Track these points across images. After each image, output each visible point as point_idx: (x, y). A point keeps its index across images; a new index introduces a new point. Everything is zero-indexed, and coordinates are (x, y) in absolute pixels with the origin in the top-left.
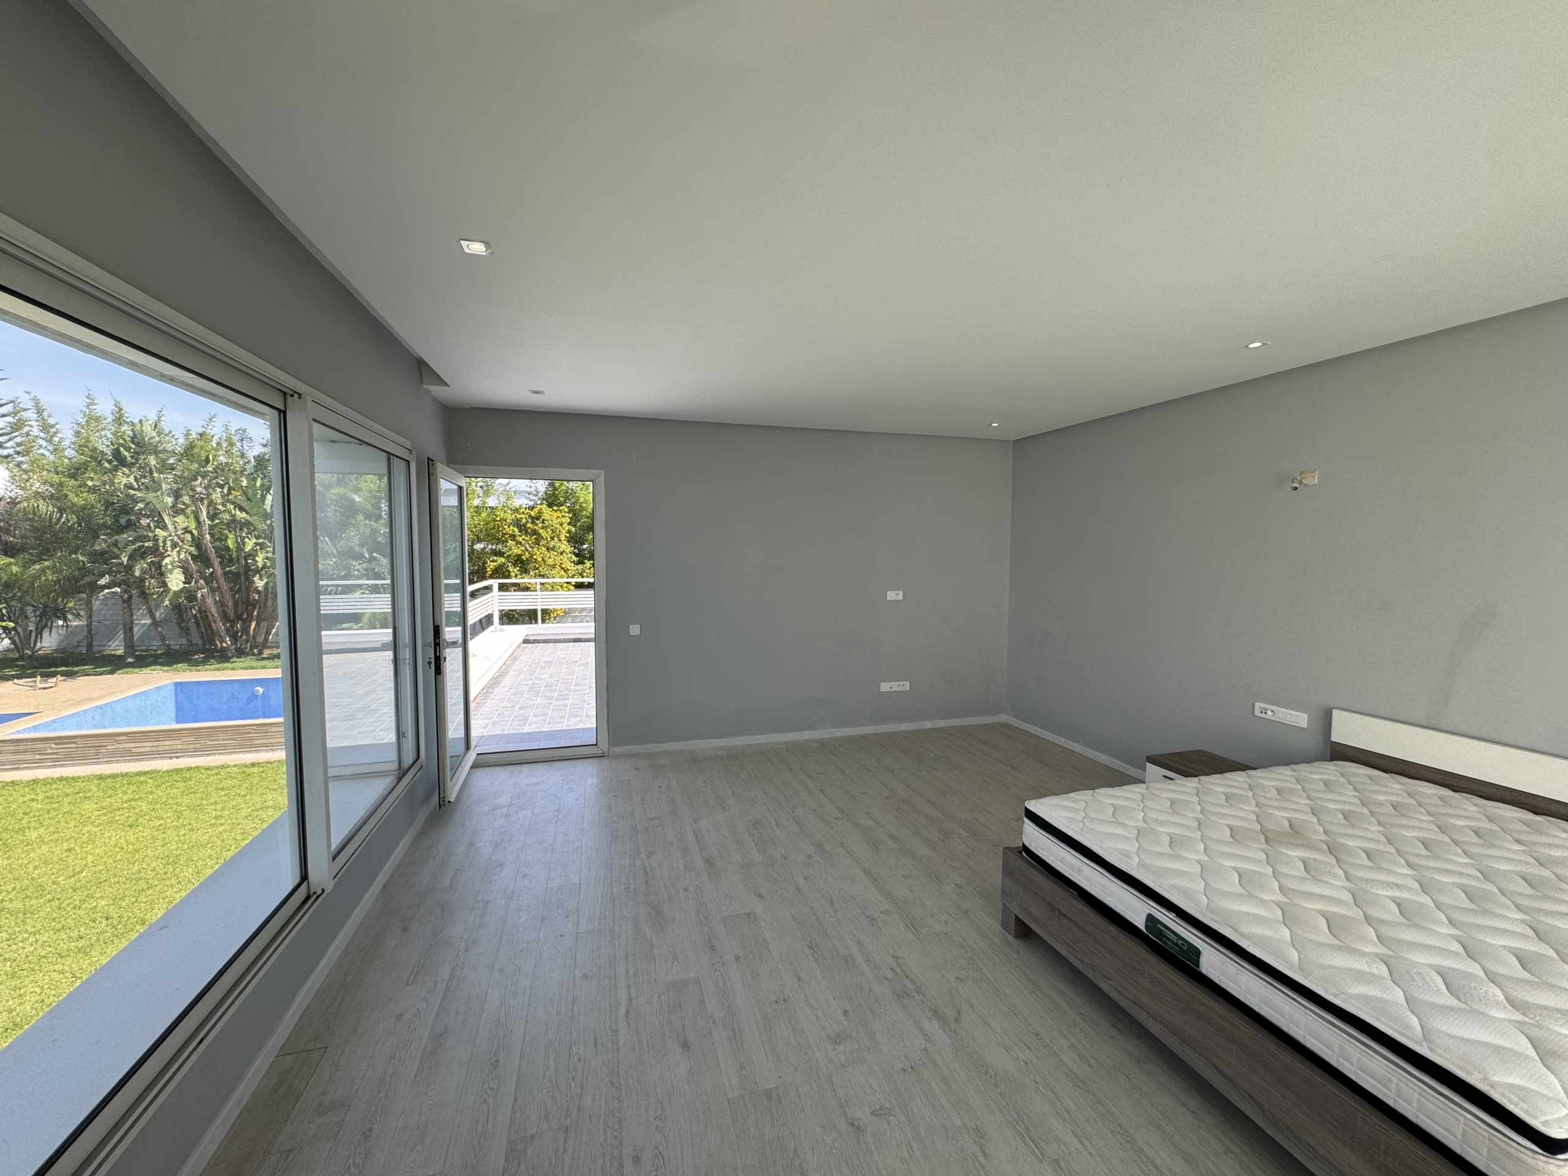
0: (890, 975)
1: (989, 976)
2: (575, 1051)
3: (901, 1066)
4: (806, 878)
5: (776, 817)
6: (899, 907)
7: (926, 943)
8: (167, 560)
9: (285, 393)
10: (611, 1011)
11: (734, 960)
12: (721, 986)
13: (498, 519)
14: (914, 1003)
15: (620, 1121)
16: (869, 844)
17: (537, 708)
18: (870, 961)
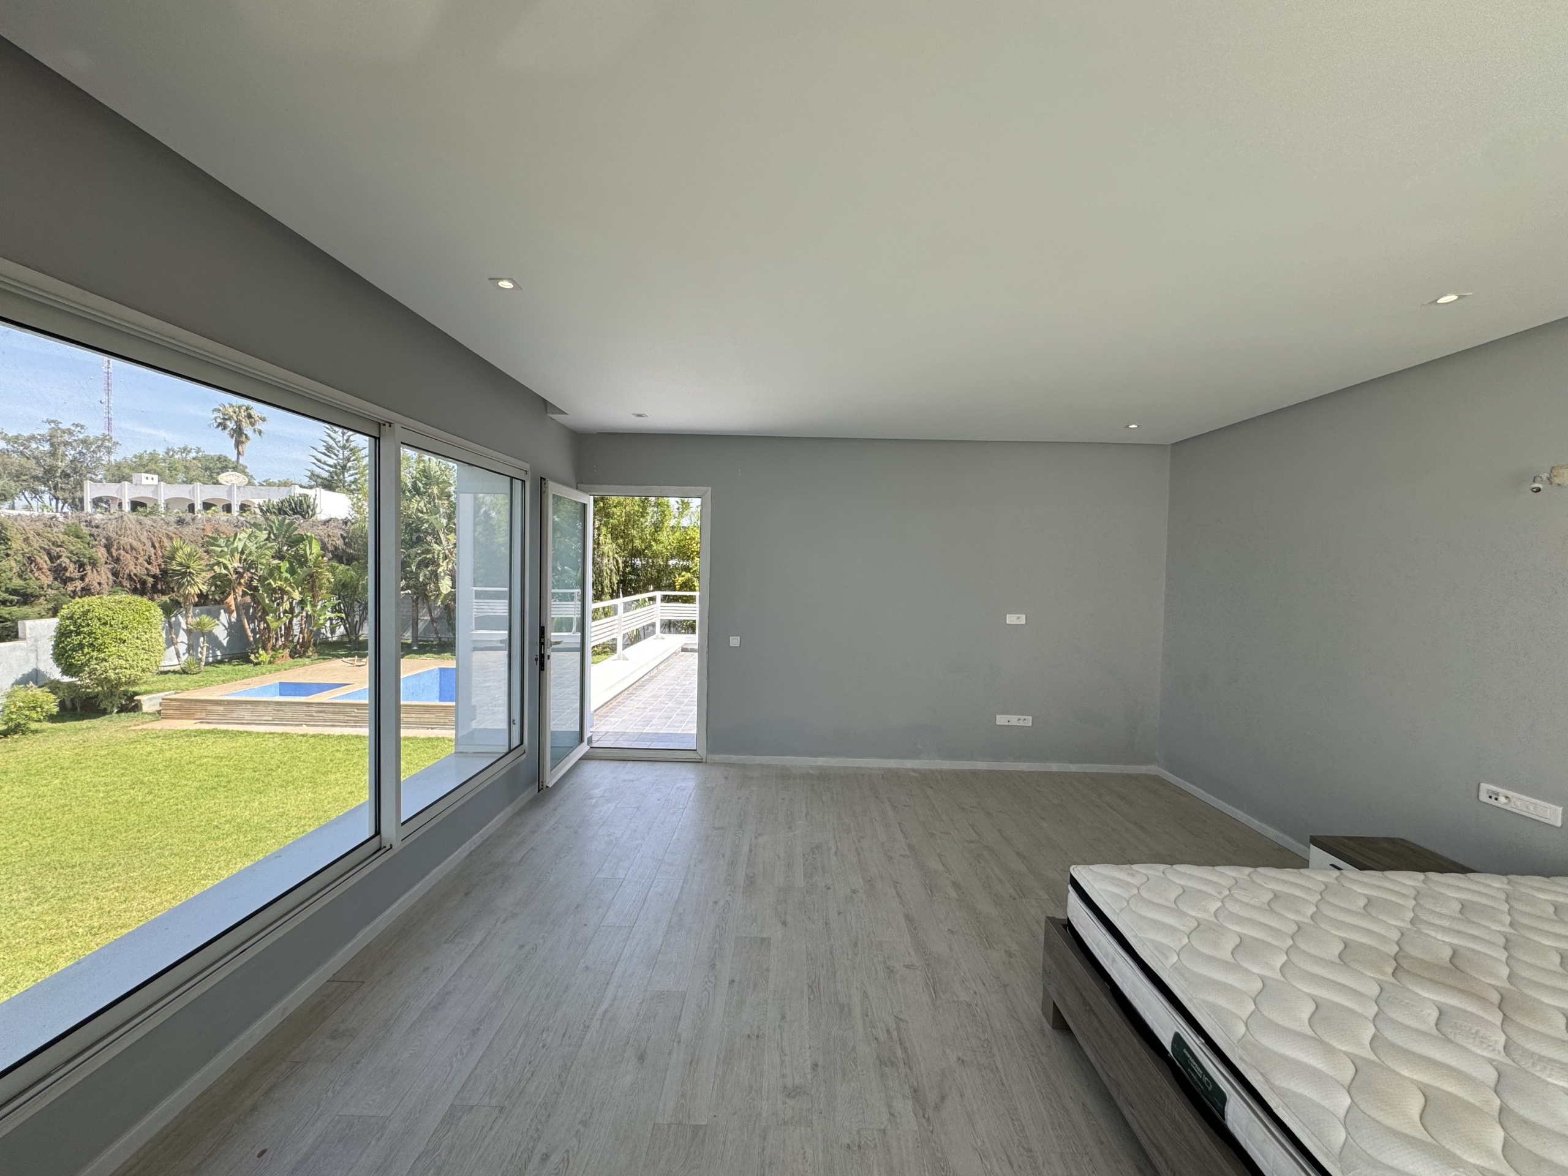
0: (883, 1036)
1: (1000, 1066)
2: (544, 1037)
3: (848, 1141)
4: (839, 914)
5: (839, 846)
6: (928, 965)
7: (941, 1010)
8: (440, 569)
9: (380, 424)
10: (592, 1007)
11: (727, 982)
12: (703, 1008)
13: (688, 537)
14: (896, 1074)
15: (549, 1115)
16: (926, 888)
17: (665, 711)
18: (867, 1016)
